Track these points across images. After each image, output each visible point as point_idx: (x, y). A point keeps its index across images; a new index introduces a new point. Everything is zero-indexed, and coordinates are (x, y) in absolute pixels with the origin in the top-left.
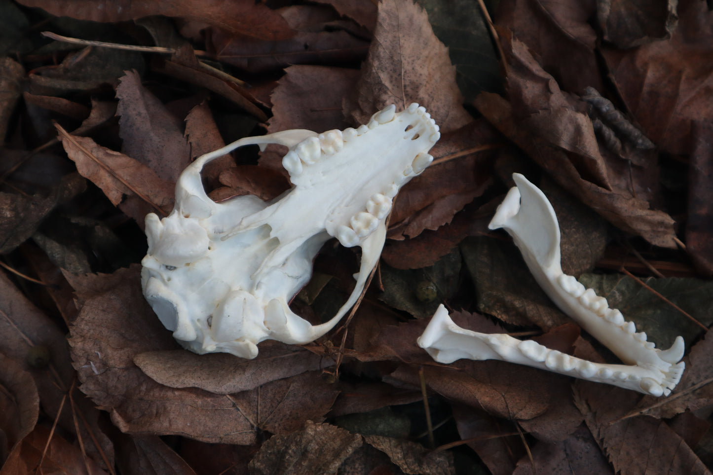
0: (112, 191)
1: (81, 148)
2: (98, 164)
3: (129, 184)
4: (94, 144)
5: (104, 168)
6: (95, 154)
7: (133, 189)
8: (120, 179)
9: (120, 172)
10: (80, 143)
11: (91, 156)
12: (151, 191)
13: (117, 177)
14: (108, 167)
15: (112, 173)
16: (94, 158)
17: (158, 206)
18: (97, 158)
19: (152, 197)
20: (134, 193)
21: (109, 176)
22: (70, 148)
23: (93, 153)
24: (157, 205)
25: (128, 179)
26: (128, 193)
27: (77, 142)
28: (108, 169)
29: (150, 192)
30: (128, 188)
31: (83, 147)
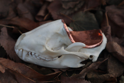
7: (8, 67)
25: (6, 65)
29: (13, 67)
30: (6, 67)
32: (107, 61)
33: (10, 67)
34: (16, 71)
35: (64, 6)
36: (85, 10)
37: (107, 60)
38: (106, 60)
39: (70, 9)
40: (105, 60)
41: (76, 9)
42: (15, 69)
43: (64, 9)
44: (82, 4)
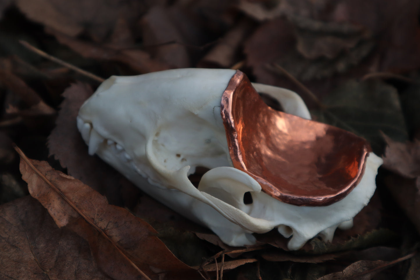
0: (59, 213)
1: (36, 170)
2: (50, 187)
3: (77, 206)
4: (49, 168)
5: (54, 190)
6: (49, 177)
7: (79, 211)
8: (69, 201)
9: (70, 195)
10: (36, 166)
11: (45, 179)
12: (98, 215)
13: (66, 199)
14: (60, 190)
15: (61, 196)
16: (47, 180)
17: (102, 230)
18: (51, 181)
19: (97, 220)
20: (80, 215)
21: (59, 198)
22: (26, 171)
23: (47, 176)
24: (101, 228)
25: (77, 202)
26: (75, 216)
27: (34, 165)
28: (59, 192)
29: (96, 216)
30: (75, 210)
31: (39, 170)
32: (407, 264)
33: (86, 214)
34: (104, 230)
35: (301, 48)
36: (373, 72)
37: (410, 259)
38: (404, 262)
39: (320, 60)
41: (341, 66)
42: (102, 225)
43: (300, 58)
44: (365, 51)
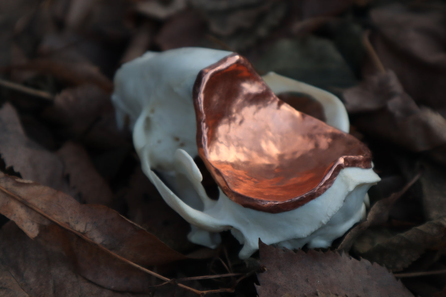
0: (26, 223)
2: (8, 195)
3: (45, 212)
6: (3, 185)
8: (35, 209)
9: (34, 201)
12: (72, 218)
13: (31, 206)
14: (19, 197)
15: (24, 203)
17: (82, 233)
18: (7, 189)
19: (72, 224)
20: (52, 221)
21: (22, 207)
24: (79, 232)
25: (44, 207)
26: (46, 223)
28: (19, 199)
29: (70, 219)
30: (45, 217)
33: (58, 218)
34: (84, 233)
40: (410, 184)
41: (262, 31)
42: (80, 227)
44: (280, 13)
